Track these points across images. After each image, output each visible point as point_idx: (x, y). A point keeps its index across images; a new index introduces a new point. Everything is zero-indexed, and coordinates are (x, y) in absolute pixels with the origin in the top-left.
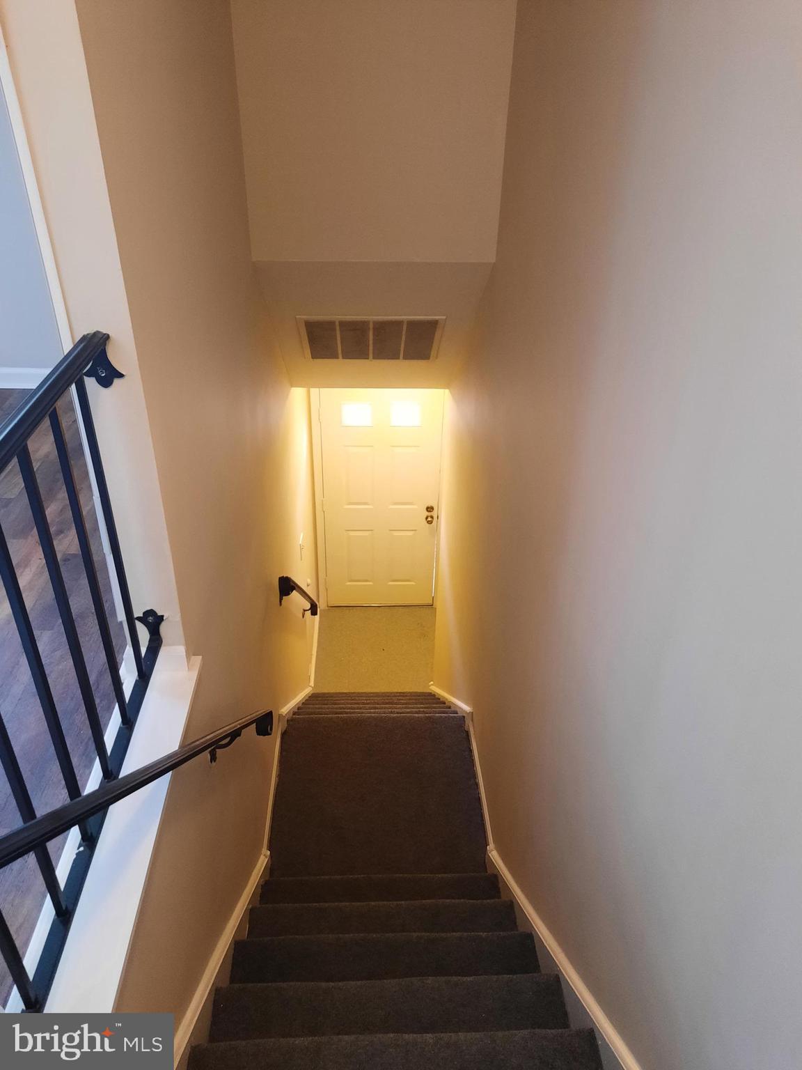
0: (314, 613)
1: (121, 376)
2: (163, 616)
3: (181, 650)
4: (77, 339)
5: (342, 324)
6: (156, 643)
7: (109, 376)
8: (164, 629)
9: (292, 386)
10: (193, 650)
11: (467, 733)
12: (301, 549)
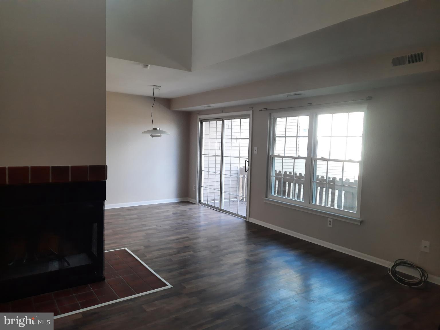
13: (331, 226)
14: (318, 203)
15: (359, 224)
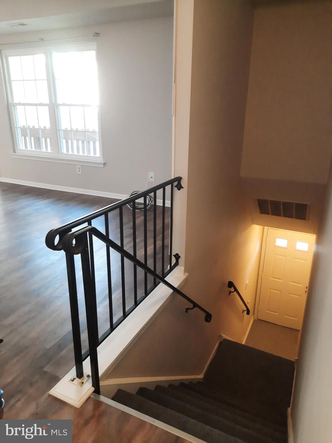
0: (248, 313)
1: (183, 188)
2: (180, 256)
3: (183, 268)
4: (175, 177)
5: (271, 201)
6: (177, 264)
7: (180, 187)
8: (180, 260)
9: (253, 224)
10: (186, 271)
11: (294, 368)
12: (247, 286)
13: (80, 173)
14: (65, 151)
15: (103, 166)
